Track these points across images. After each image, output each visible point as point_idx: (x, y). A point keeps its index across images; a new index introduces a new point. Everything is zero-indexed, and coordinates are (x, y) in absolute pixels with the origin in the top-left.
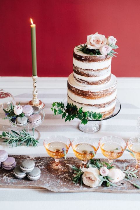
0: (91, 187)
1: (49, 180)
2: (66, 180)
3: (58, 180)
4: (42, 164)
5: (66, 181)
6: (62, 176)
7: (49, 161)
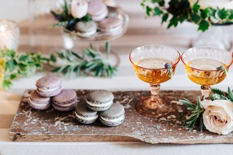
0: (220, 134)
1: (141, 125)
2: (171, 124)
3: (158, 126)
4: (126, 101)
5: (172, 126)
6: (165, 119)
7: (138, 97)
